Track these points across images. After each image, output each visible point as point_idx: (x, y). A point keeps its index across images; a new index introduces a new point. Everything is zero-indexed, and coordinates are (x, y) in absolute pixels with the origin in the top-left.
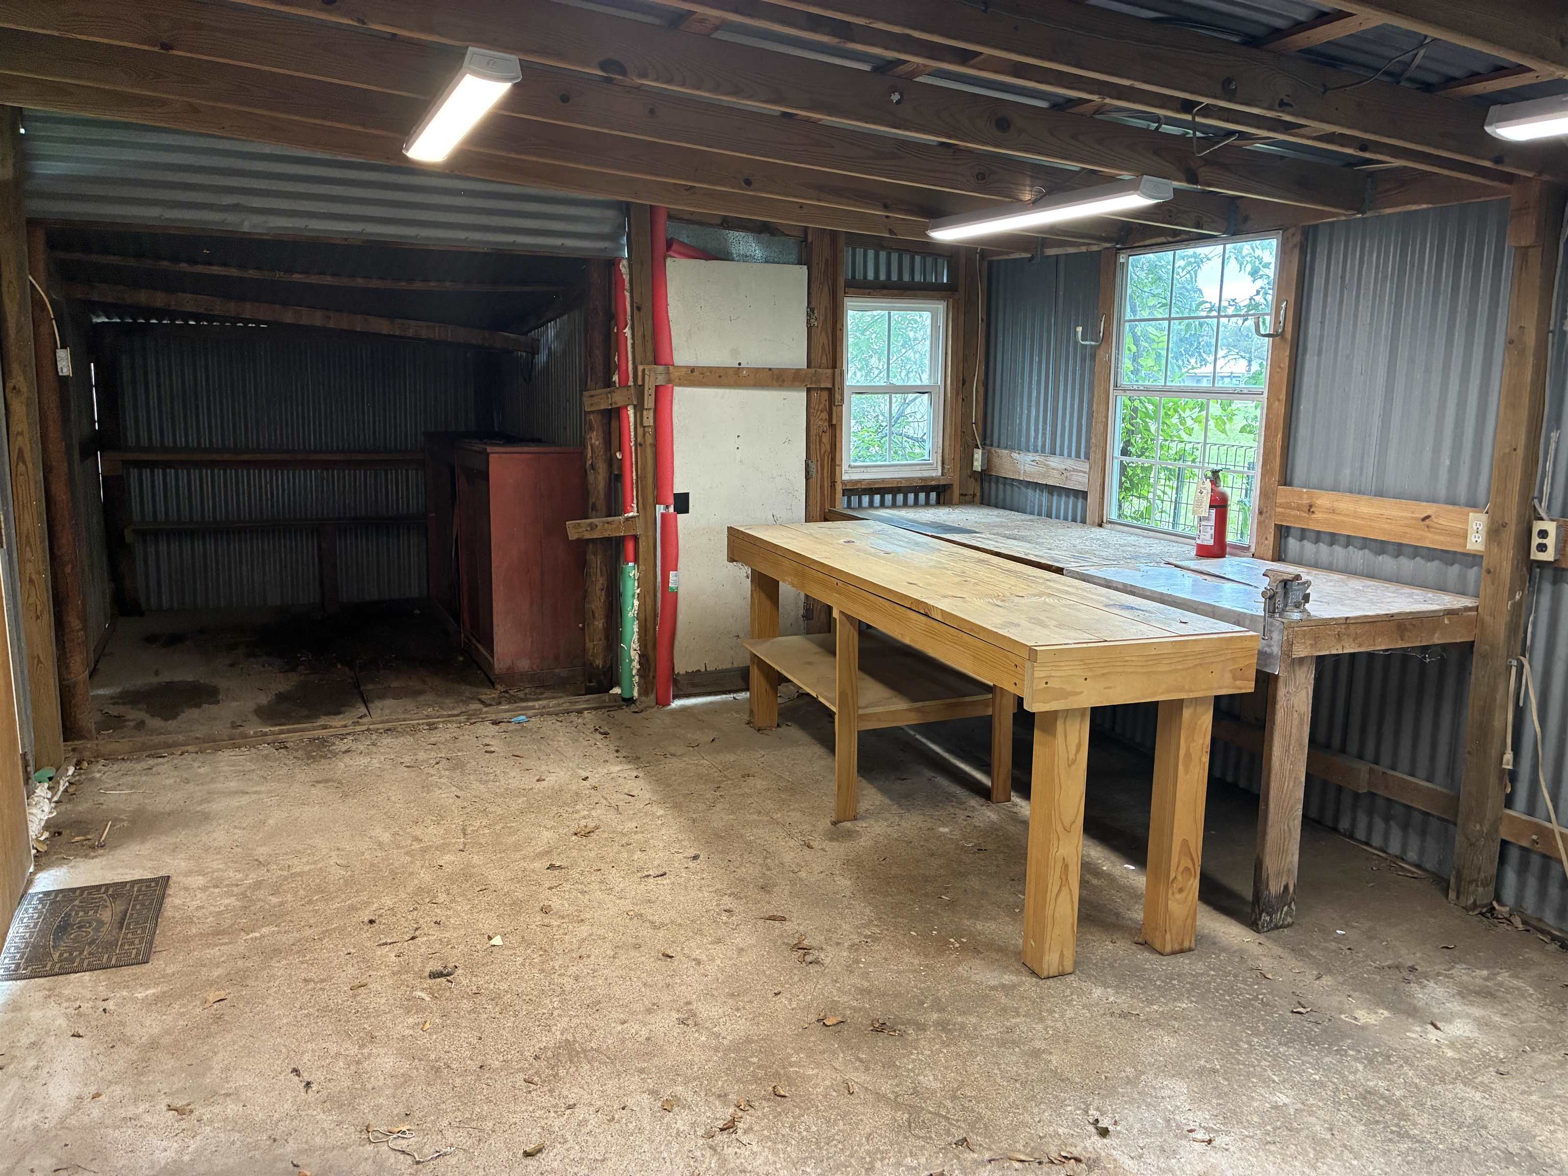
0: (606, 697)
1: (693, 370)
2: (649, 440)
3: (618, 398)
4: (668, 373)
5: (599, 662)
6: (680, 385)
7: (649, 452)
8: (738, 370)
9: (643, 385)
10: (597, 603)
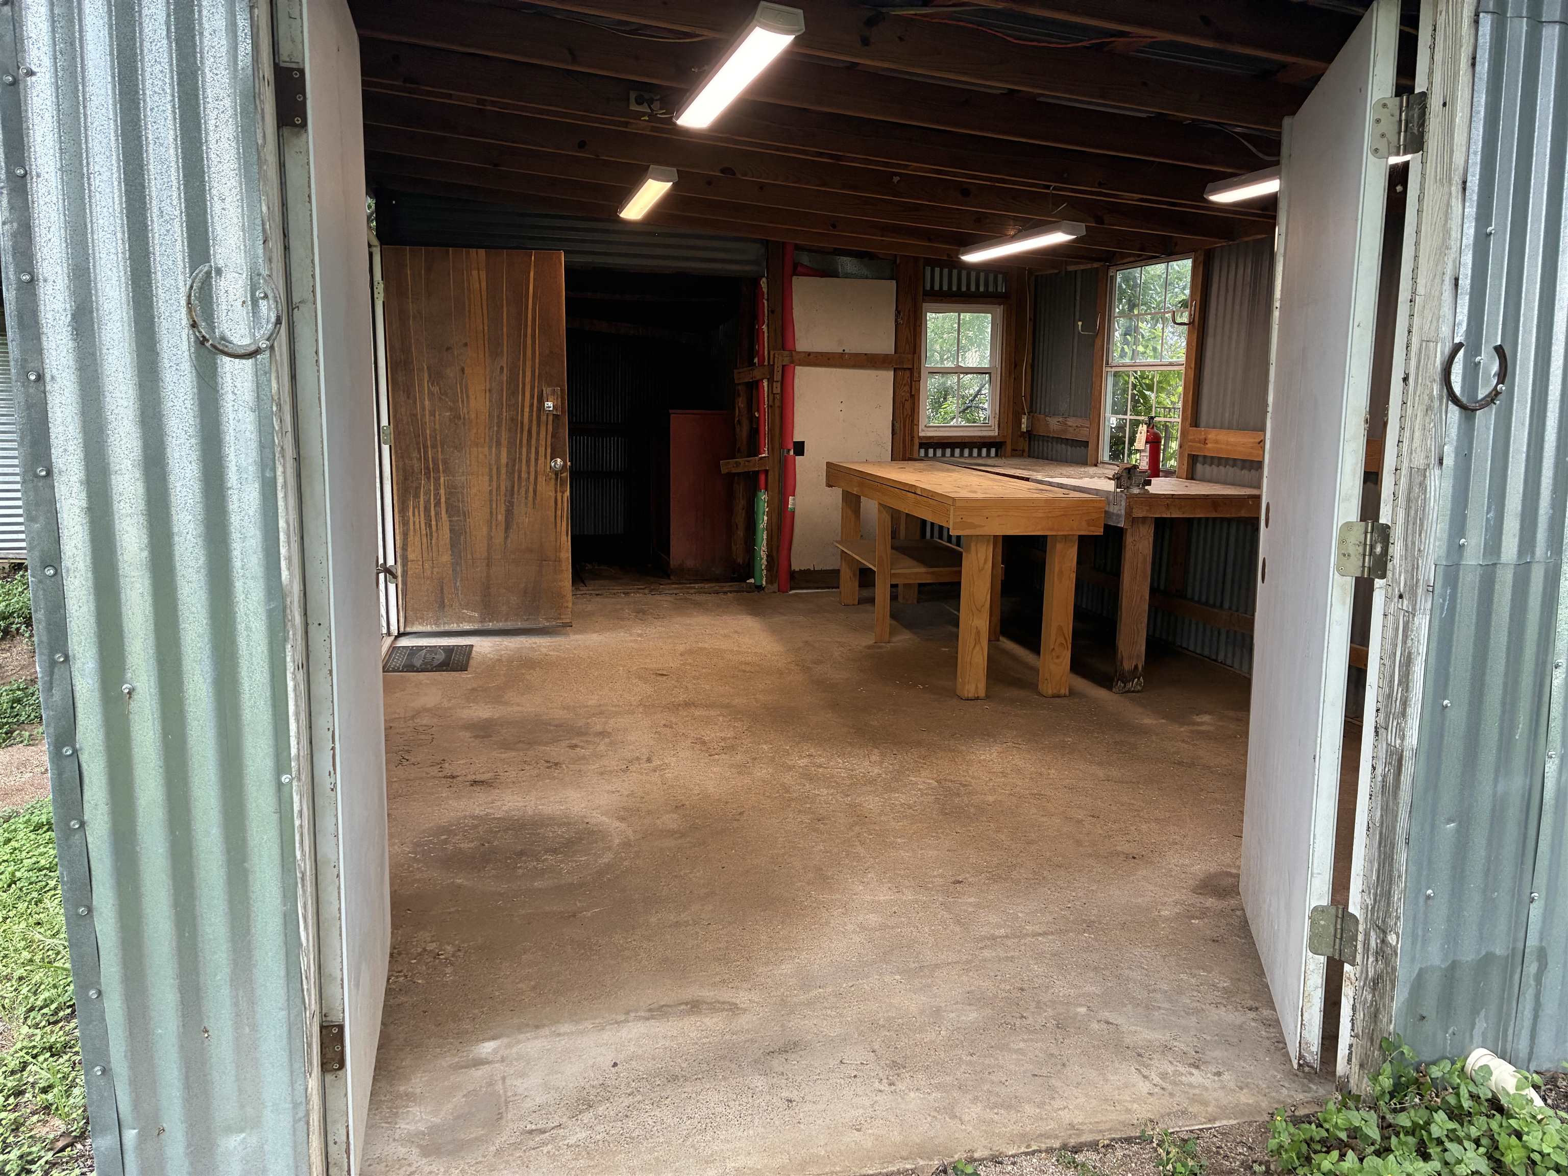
0: (744, 585)
1: (809, 354)
2: (777, 403)
3: (757, 374)
4: (792, 356)
5: (740, 561)
6: (800, 365)
7: (777, 412)
8: (842, 355)
9: (774, 365)
10: (740, 519)
